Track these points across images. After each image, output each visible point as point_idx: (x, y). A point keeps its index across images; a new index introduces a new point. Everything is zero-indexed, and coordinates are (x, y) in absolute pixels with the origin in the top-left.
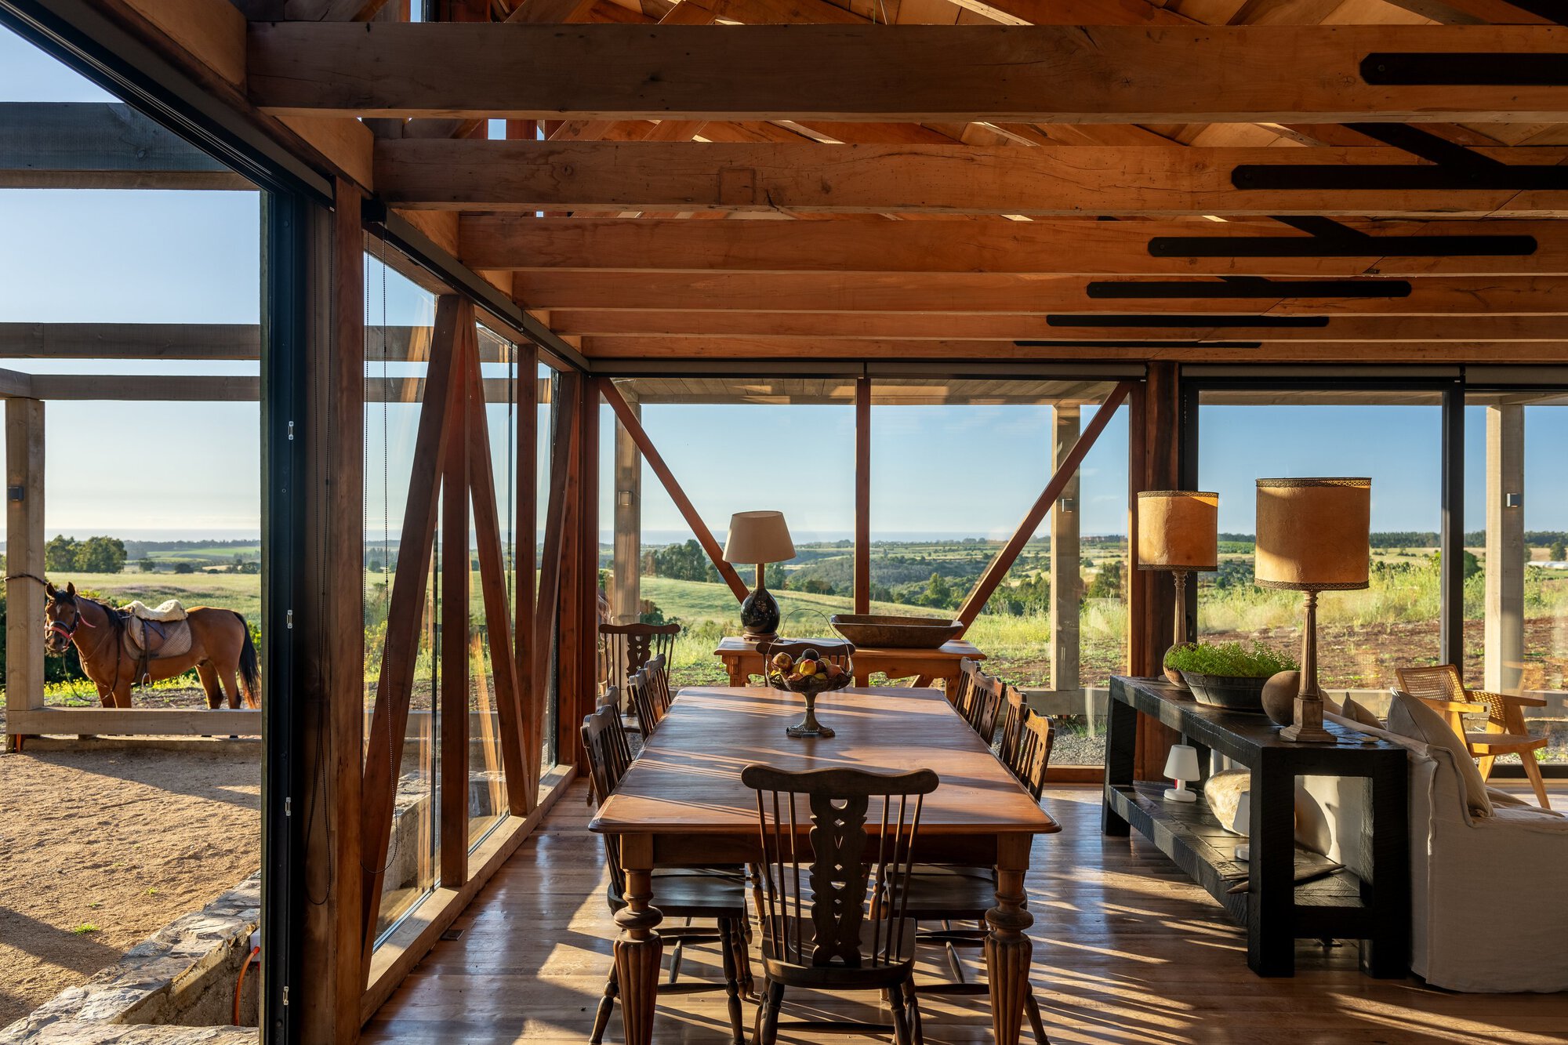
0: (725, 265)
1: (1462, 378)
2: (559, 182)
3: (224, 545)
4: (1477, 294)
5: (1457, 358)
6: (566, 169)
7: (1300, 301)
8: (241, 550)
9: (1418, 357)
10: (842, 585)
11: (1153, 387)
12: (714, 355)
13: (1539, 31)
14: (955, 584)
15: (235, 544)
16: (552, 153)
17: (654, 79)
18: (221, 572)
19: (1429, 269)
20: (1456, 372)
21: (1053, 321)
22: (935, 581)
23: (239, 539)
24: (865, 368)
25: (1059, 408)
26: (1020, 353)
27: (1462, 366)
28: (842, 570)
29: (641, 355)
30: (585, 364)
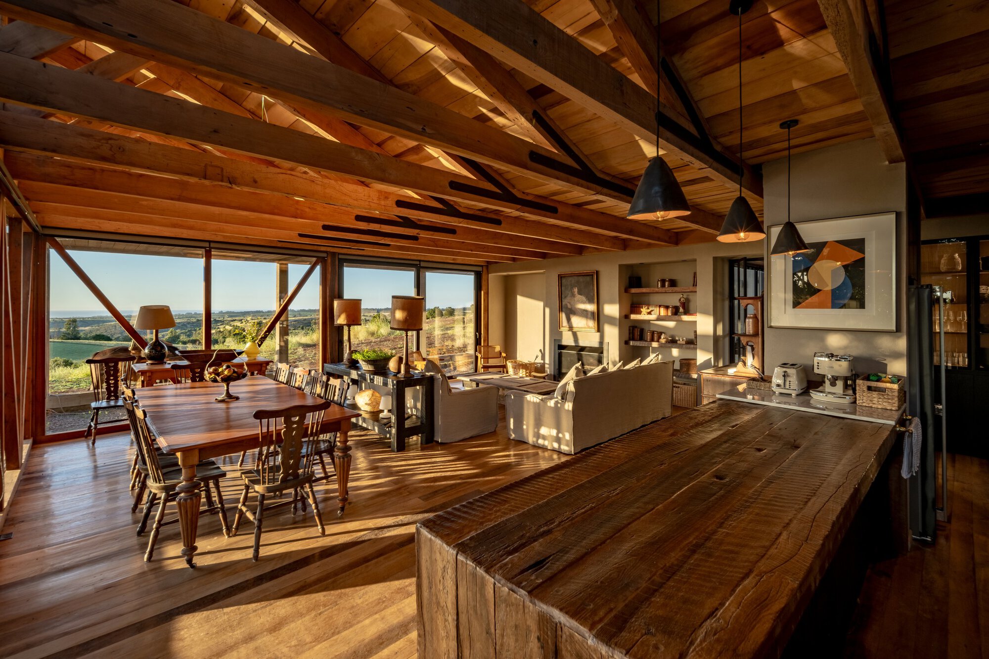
0: (179, 199)
1: (420, 264)
2: (115, 154)
4: (435, 243)
5: (419, 258)
6: (120, 148)
7: (390, 239)
9: (409, 257)
10: (116, 336)
11: (329, 261)
12: (126, 232)
14: (182, 333)
16: (111, 139)
17: (215, 131)
19: (432, 235)
20: (418, 263)
21: (300, 235)
22: (171, 332)
24: (210, 245)
25: (280, 264)
26: (280, 245)
27: (420, 261)
28: (115, 329)
29: (79, 228)
30: (39, 229)
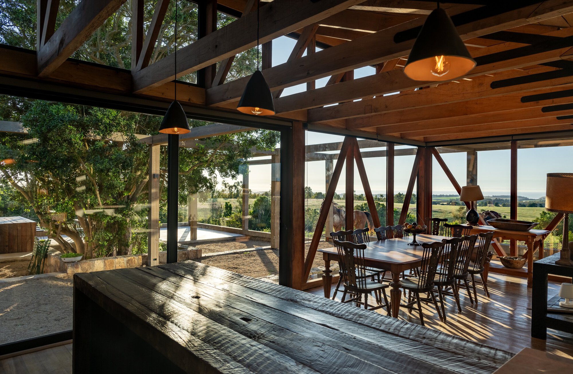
3: (447, 196)
8: (452, 198)
12: (461, 138)
13: (502, 45)
15: (450, 196)
18: (445, 205)
23: (451, 194)
